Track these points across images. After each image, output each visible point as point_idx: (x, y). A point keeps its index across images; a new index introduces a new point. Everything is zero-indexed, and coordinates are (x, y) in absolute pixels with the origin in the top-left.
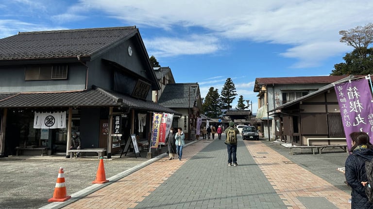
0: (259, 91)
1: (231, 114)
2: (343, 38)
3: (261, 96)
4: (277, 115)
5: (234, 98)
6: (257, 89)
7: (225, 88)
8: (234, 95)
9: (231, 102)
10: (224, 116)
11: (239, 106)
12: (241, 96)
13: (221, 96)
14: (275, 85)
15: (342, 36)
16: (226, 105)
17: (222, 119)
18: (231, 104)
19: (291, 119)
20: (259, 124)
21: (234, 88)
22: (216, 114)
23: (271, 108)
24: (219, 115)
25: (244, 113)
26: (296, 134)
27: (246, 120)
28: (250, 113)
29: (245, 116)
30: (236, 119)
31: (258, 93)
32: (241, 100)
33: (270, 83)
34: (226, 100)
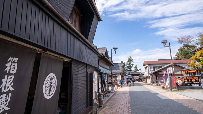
0: (145, 66)
1: (132, 74)
2: (179, 41)
3: (146, 68)
4: (152, 75)
5: (132, 66)
6: (144, 65)
7: (128, 61)
8: (132, 64)
9: (131, 68)
10: (129, 75)
11: (135, 70)
12: (136, 65)
13: (127, 65)
14: (151, 64)
15: (178, 40)
16: (129, 69)
17: (128, 76)
18: (131, 69)
19: (155, 76)
20: (145, 78)
21: (132, 61)
22: (124, 74)
23: (150, 72)
24: (126, 74)
25: (138, 73)
26: (157, 81)
27: (139, 76)
28: (141, 73)
29: (139, 75)
30: (134, 76)
31: (145, 67)
32: (136, 67)
33: (149, 63)
34: (128, 67)
